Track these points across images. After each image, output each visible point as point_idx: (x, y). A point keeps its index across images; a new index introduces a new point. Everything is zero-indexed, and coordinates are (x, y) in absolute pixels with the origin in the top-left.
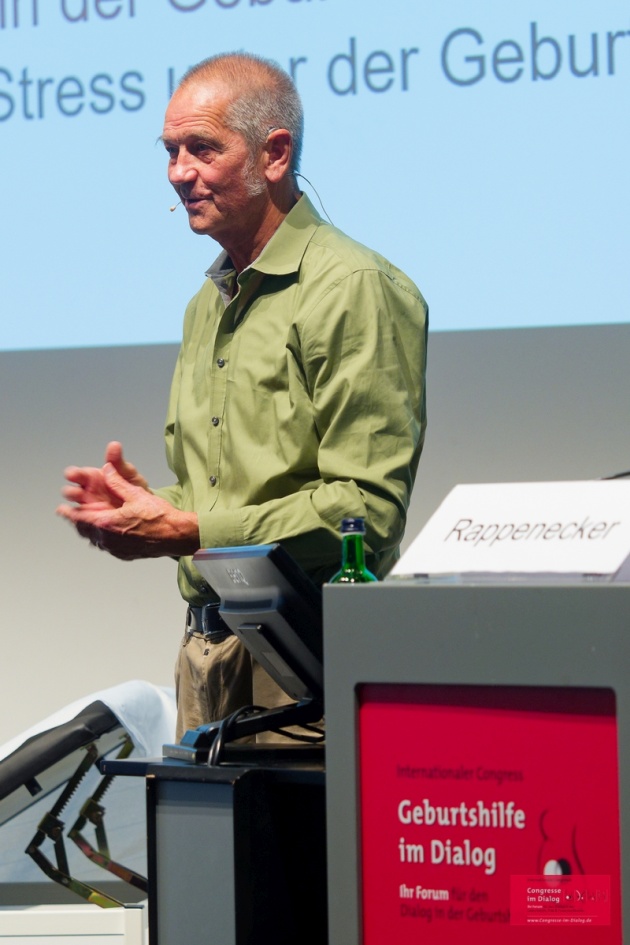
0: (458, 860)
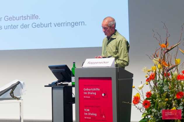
0: (91, 94)
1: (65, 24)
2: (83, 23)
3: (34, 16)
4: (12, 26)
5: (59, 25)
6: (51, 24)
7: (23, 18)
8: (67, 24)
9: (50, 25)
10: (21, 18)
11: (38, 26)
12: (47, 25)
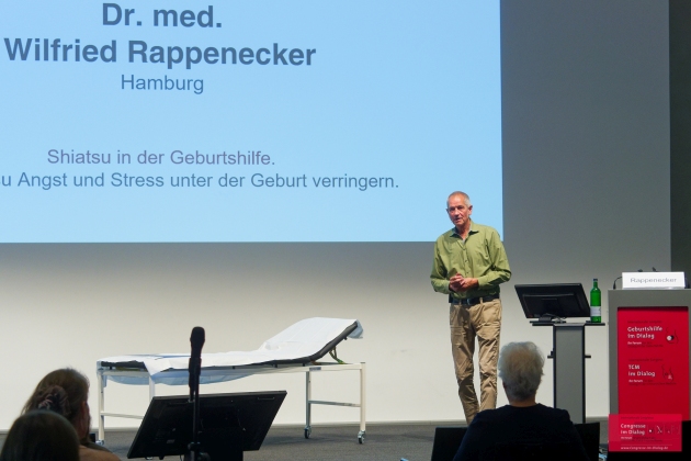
0: (644, 337)
1: (343, 181)
2: (390, 181)
3: (258, 155)
4: (193, 177)
5: (326, 182)
6: (304, 178)
7: (227, 160)
8: (349, 182)
9: (301, 181)
10: (221, 158)
11: (268, 182)
12: (295, 183)
